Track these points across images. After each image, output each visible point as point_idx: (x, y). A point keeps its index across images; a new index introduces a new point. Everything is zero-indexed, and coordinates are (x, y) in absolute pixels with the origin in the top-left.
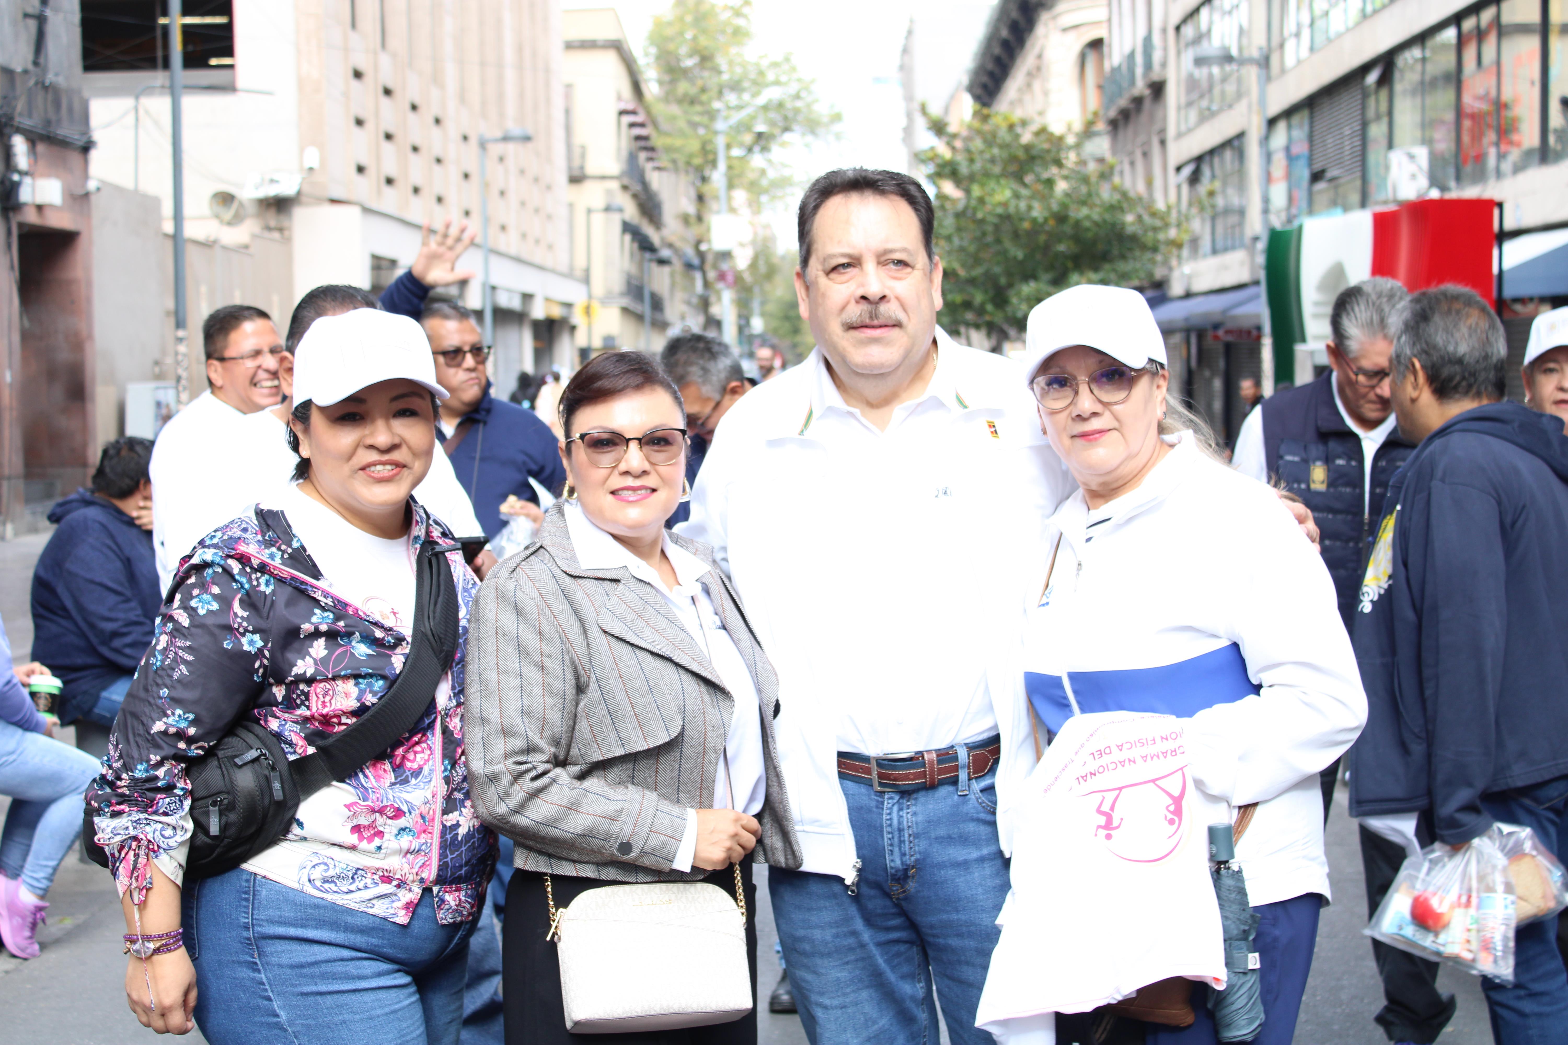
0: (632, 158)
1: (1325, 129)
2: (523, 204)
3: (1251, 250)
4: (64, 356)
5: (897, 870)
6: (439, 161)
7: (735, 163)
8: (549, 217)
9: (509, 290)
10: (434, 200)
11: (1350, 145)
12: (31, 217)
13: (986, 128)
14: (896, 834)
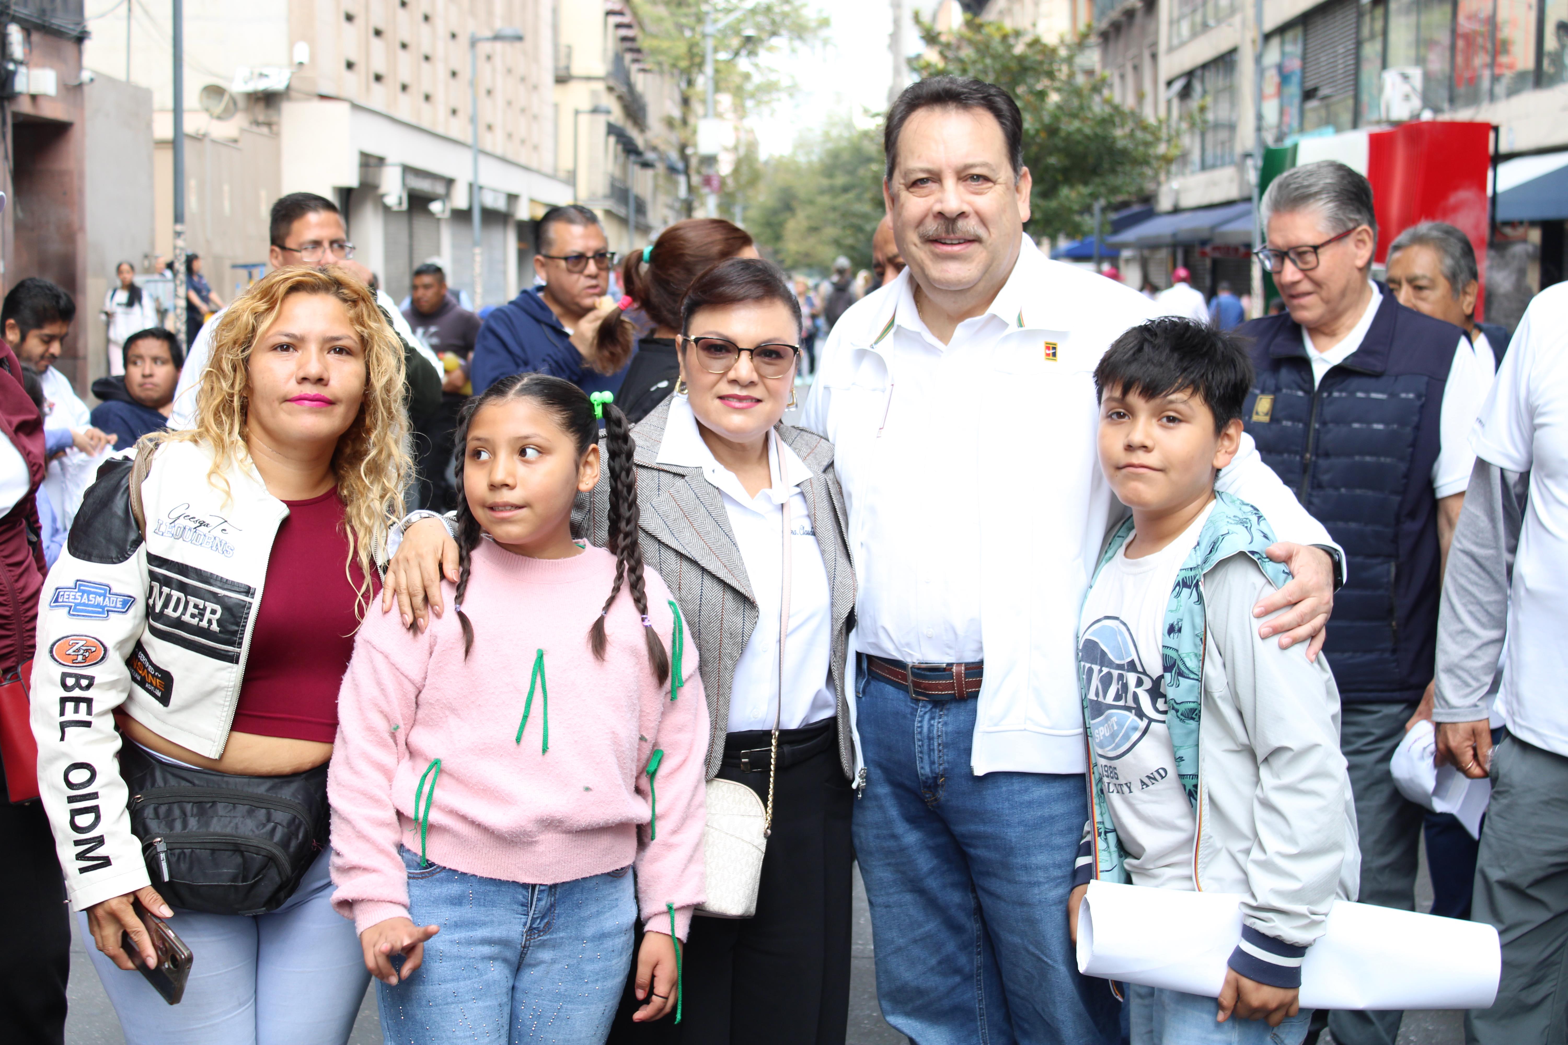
0: (618, 59)
1: (1319, 47)
2: (509, 103)
3: (1241, 167)
4: (55, 247)
5: (928, 778)
6: (427, 58)
7: (722, 67)
8: (535, 117)
9: (494, 191)
10: (421, 98)
11: (1344, 64)
12: (25, 107)
13: (978, 37)
14: (926, 742)
